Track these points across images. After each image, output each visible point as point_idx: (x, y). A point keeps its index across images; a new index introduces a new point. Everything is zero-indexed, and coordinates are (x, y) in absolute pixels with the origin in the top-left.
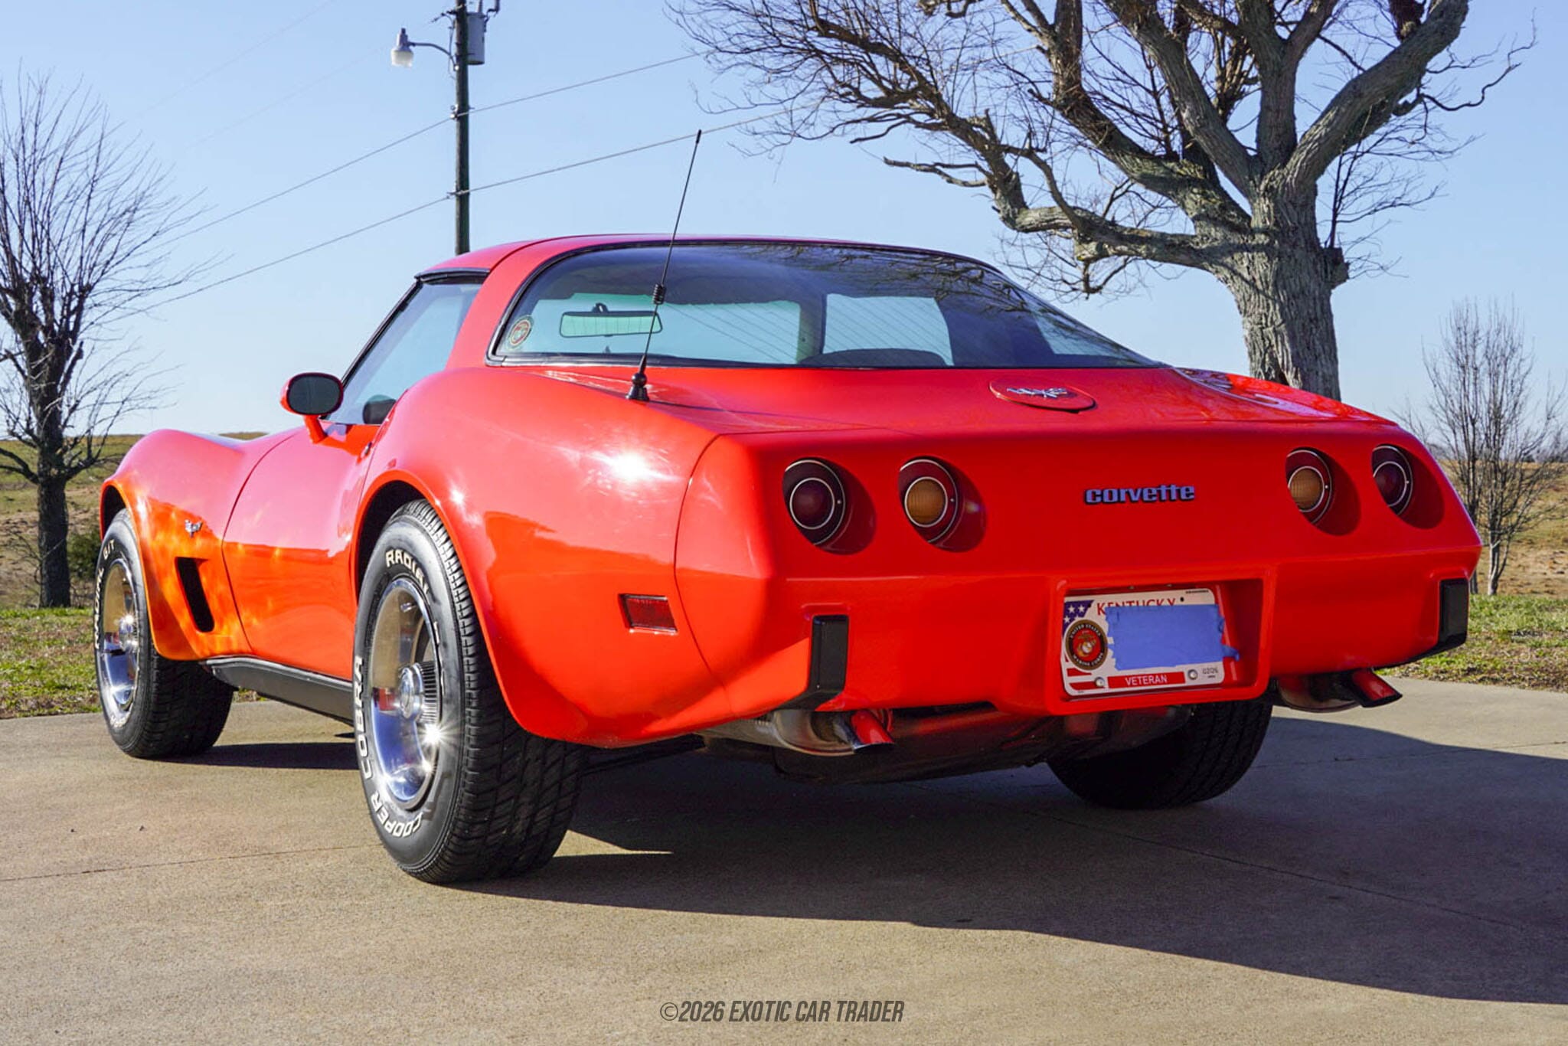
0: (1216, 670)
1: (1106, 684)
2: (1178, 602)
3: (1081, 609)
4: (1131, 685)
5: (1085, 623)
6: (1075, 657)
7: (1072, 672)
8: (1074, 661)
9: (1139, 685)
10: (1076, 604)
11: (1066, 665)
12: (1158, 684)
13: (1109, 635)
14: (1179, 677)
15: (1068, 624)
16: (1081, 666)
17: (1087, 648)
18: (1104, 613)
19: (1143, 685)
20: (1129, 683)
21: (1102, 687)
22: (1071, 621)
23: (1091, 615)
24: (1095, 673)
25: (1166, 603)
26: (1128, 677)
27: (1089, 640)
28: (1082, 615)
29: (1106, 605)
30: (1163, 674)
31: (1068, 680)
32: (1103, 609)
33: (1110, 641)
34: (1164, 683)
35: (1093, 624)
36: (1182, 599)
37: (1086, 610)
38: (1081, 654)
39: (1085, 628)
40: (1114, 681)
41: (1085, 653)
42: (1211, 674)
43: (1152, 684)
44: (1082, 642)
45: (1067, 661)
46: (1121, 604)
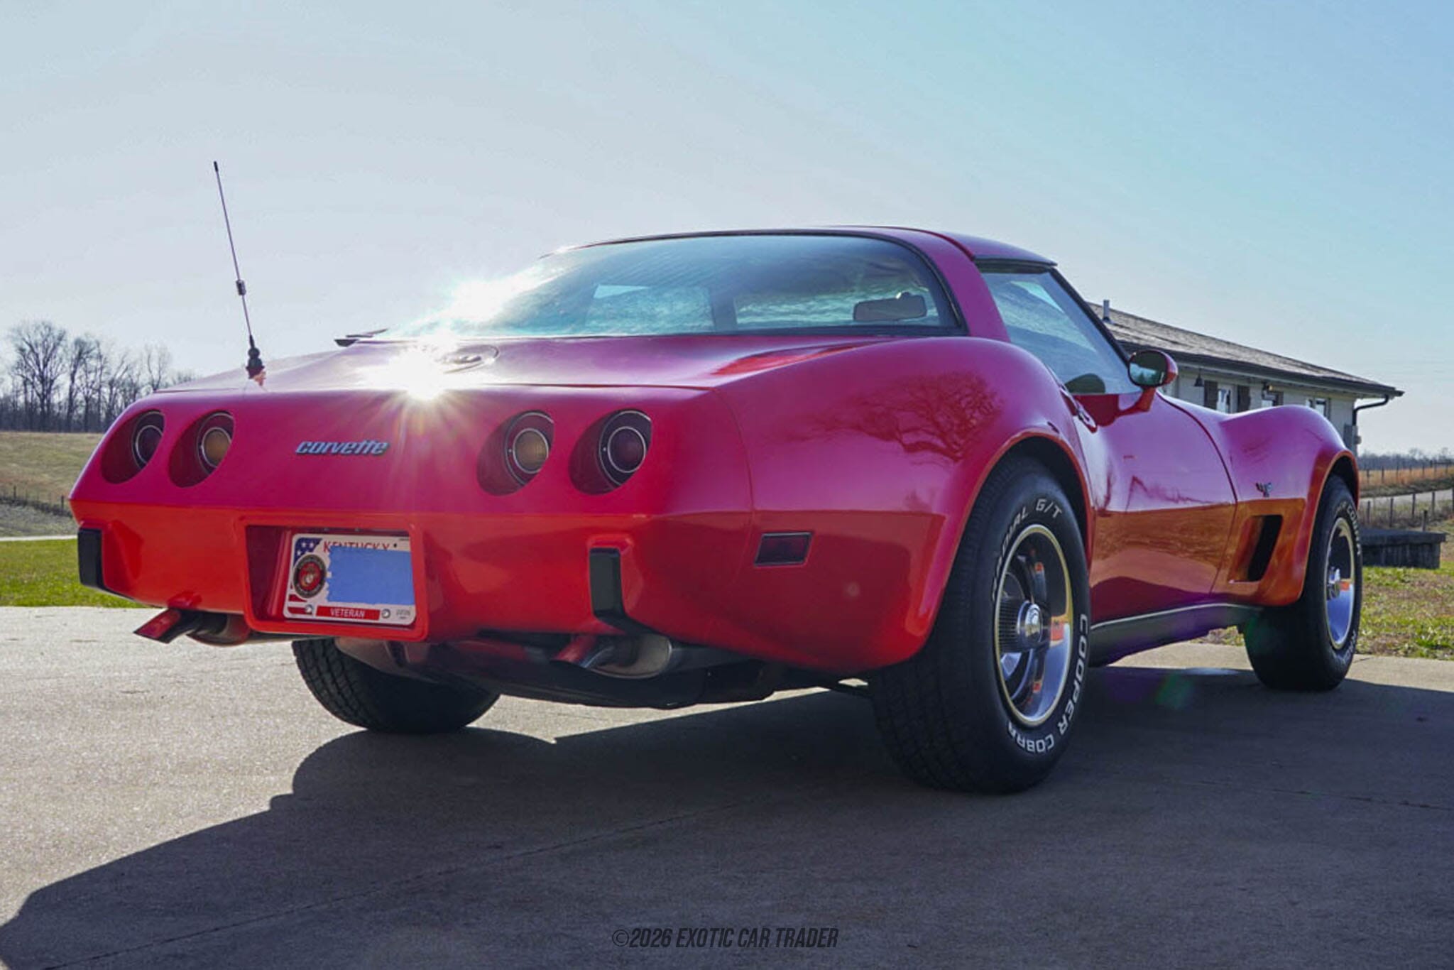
0: (408, 613)
1: (315, 612)
2: (391, 548)
3: (312, 545)
4: (334, 616)
5: (312, 557)
6: (298, 585)
7: (293, 598)
8: (297, 589)
9: (340, 617)
10: (308, 541)
11: (291, 591)
12: (356, 618)
13: (329, 570)
14: (374, 614)
15: (299, 557)
16: (301, 594)
17: (309, 579)
18: (329, 550)
19: (343, 617)
20: (332, 614)
21: (311, 613)
22: (302, 554)
23: (319, 551)
24: (310, 601)
25: (381, 547)
26: (334, 608)
27: (313, 573)
28: (311, 550)
29: (331, 544)
30: (363, 610)
31: (288, 604)
32: (329, 547)
33: (329, 575)
34: (361, 618)
35: (319, 560)
36: (395, 545)
37: (314, 547)
38: (303, 584)
39: (311, 562)
40: (323, 611)
41: (306, 583)
42: (403, 616)
43: (351, 617)
44: (307, 573)
45: (291, 587)
46: (343, 545)
